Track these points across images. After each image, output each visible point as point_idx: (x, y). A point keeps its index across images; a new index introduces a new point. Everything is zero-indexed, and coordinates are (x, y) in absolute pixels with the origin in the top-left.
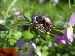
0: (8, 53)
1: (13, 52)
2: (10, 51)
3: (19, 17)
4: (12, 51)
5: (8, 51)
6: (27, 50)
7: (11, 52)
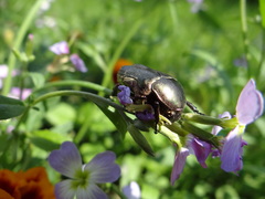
0: (21, 189)
1: (41, 184)
2: (28, 181)
3: (65, 60)
4: (36, 180)
5: (22, 183)
6: (87, 180)
7: (32, 183)
